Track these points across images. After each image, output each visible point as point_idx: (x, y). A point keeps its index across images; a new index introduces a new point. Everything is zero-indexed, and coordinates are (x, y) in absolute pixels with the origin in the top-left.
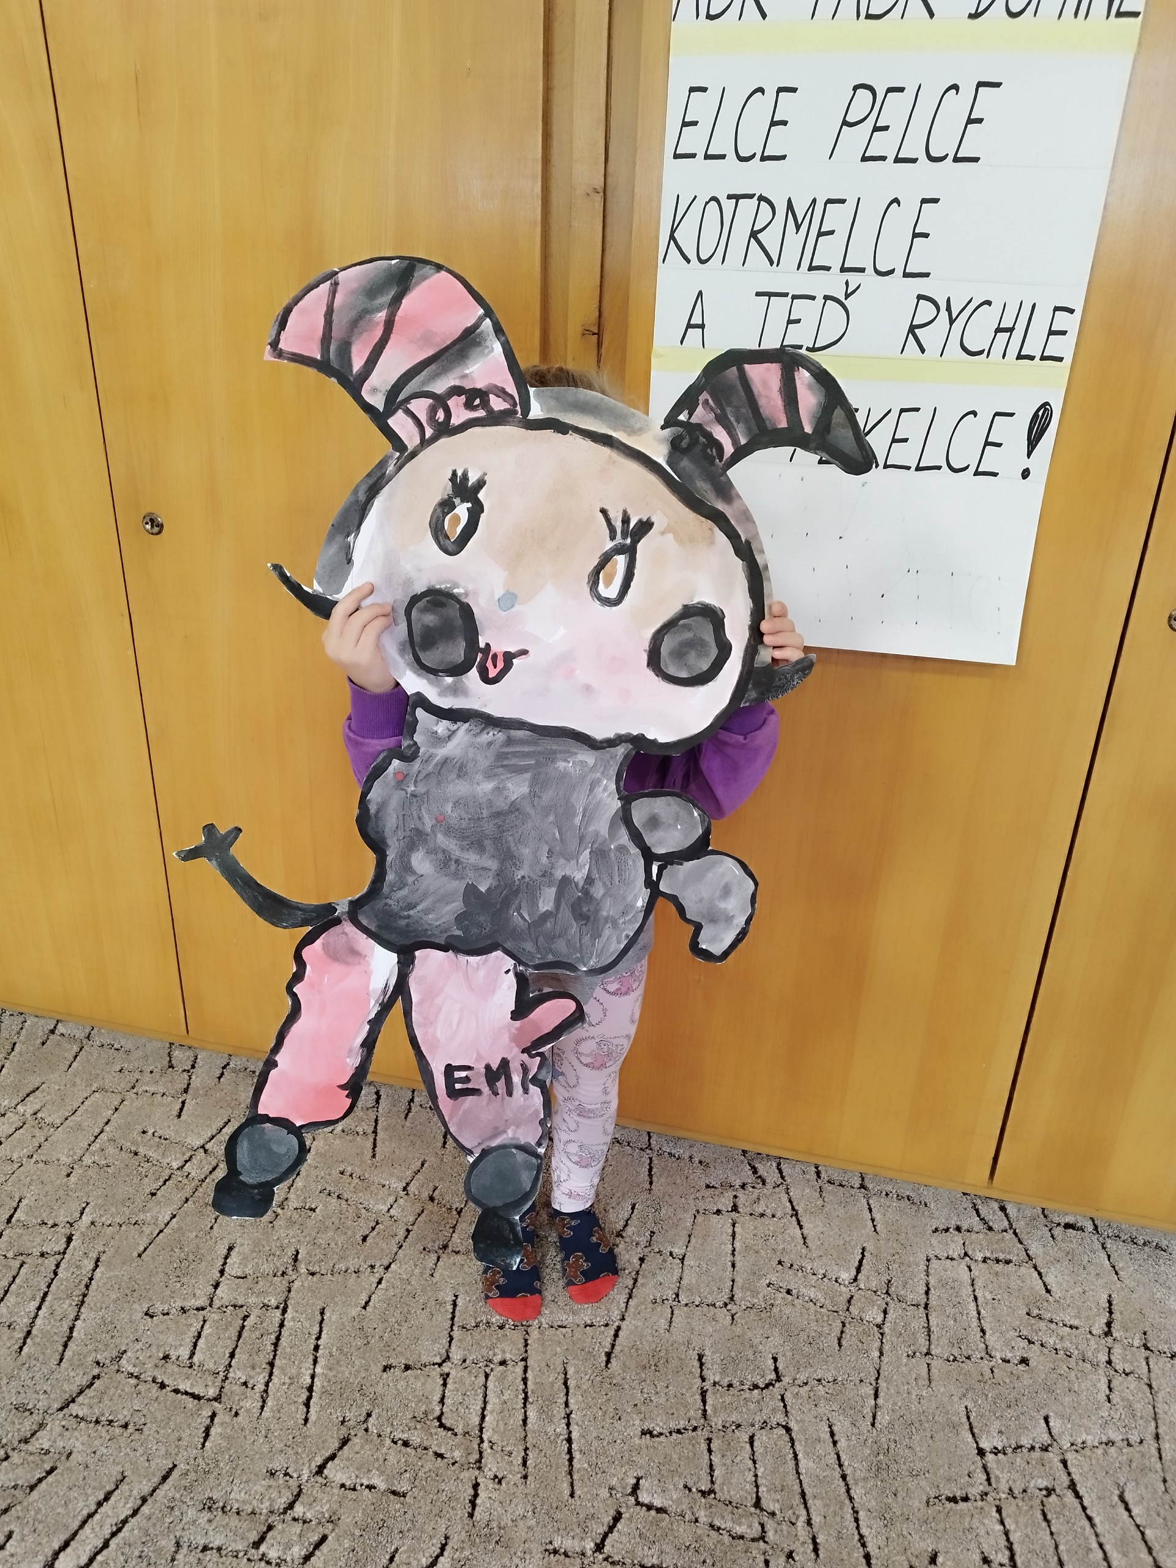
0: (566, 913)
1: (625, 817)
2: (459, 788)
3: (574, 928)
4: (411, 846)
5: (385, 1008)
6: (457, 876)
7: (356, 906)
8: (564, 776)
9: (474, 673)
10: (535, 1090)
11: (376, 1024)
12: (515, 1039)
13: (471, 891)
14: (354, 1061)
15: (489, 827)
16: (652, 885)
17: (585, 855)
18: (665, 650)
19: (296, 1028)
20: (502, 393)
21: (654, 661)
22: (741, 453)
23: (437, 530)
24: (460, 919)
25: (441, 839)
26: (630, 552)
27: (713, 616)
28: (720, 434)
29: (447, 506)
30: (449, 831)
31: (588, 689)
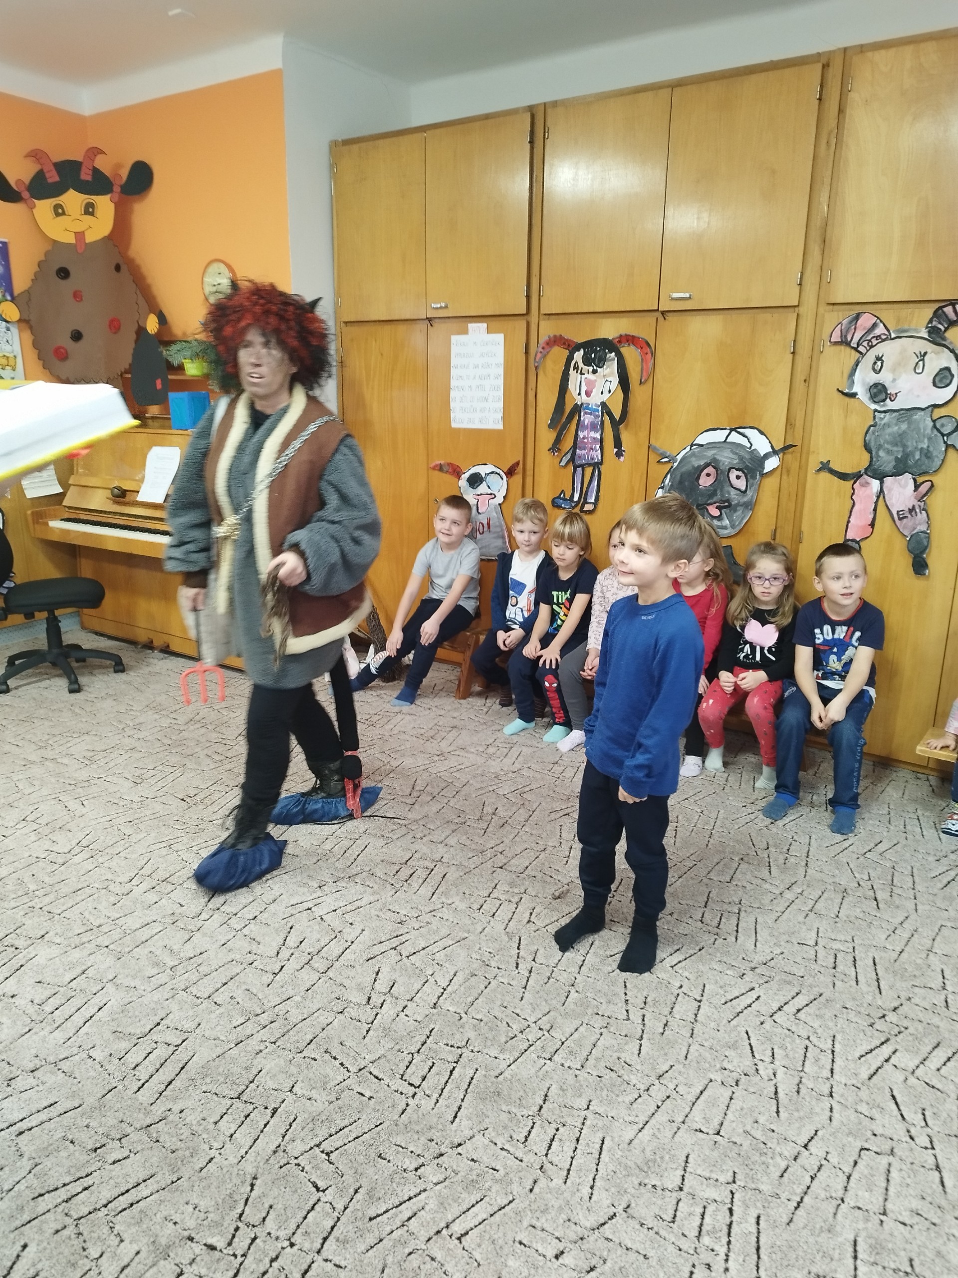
0: (923, 457)
1: (935, 426)
2: (889, 430)
3: (927, 461)
4: (878, 449)
5: (878, 497)
6: (892, 455)
7: (866, 469)
8: (916, 420)
9: (888, 400)
10: (924, 512)
11: (876, 503)
12: (916, 498)
13: (896, 458)
14: (871, 516)
15: (898, 439)
16: (945, 442)
17: (926, 440)
18: (937, 381)
19: (855, 509)
20: (885, 334)
21: (935, 384)
22: (946, 329)
23: (874, 369)
24: (894, 466)
25: (886, 446)
26: (923, 360)
27: (948, 369)
28: (940, 326)
29: (875, 363)
30: (888, 443)
31: (918, 396)
